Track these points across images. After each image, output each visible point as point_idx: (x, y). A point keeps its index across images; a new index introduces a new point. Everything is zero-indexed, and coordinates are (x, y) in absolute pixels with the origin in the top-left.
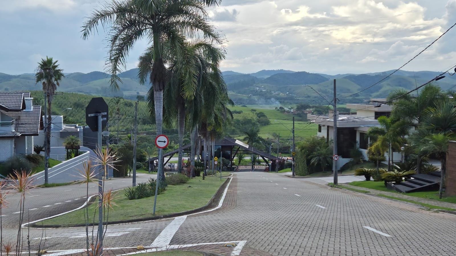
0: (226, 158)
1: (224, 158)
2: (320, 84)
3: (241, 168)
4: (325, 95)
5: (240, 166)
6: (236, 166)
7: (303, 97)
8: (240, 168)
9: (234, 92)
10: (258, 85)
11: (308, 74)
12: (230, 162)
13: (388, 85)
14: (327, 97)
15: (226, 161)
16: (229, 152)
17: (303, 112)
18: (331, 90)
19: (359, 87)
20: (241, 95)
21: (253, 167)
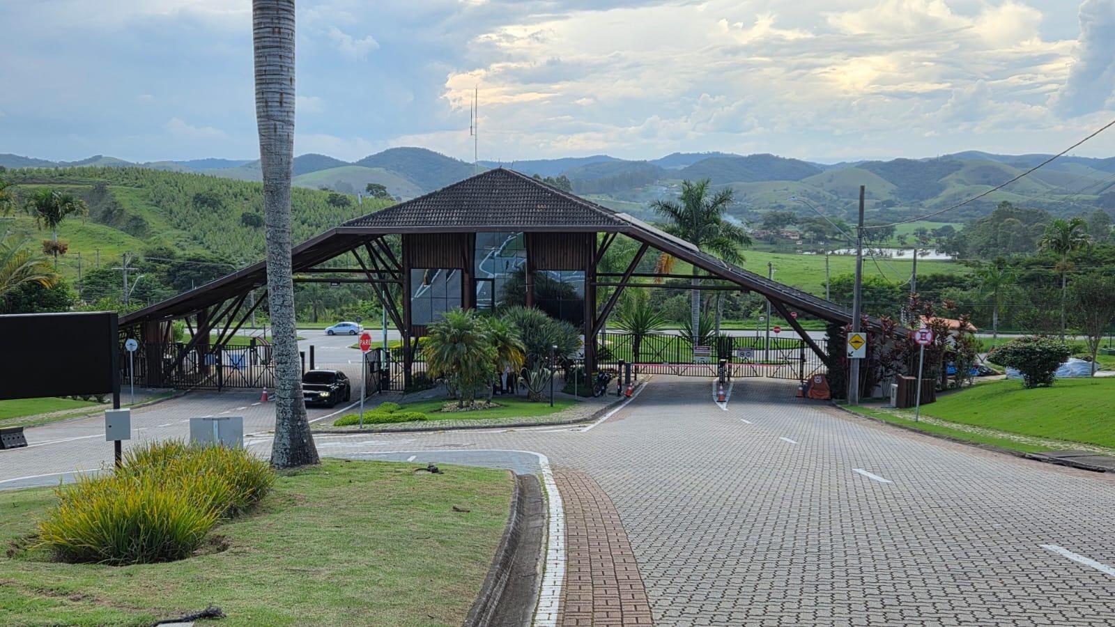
0: (550, 314)
1: (542, 315)
2: (804, 180)
3: (646, 377)
4: (816, 203)
5: (641, 367)
6: (621, 363)
7: (766, 208)
8: (640, 377)
9: (611, 197)
10: (665, 183)
11: (777, 159)
12: (582, 338)
13: (960, 181)
14: (821, 208)
15: (555, 329)
16: (576, 280)
17: (778, 233)
18: (829, 194)
19: (894, 187)
20: (628, 202)
21: (721, 374)
